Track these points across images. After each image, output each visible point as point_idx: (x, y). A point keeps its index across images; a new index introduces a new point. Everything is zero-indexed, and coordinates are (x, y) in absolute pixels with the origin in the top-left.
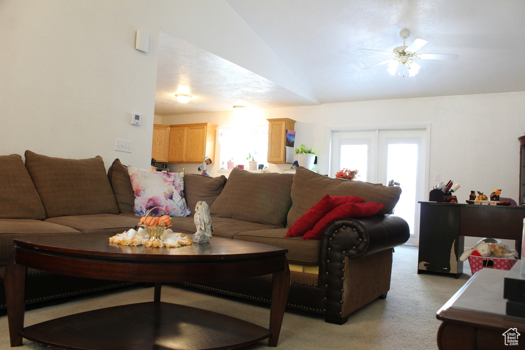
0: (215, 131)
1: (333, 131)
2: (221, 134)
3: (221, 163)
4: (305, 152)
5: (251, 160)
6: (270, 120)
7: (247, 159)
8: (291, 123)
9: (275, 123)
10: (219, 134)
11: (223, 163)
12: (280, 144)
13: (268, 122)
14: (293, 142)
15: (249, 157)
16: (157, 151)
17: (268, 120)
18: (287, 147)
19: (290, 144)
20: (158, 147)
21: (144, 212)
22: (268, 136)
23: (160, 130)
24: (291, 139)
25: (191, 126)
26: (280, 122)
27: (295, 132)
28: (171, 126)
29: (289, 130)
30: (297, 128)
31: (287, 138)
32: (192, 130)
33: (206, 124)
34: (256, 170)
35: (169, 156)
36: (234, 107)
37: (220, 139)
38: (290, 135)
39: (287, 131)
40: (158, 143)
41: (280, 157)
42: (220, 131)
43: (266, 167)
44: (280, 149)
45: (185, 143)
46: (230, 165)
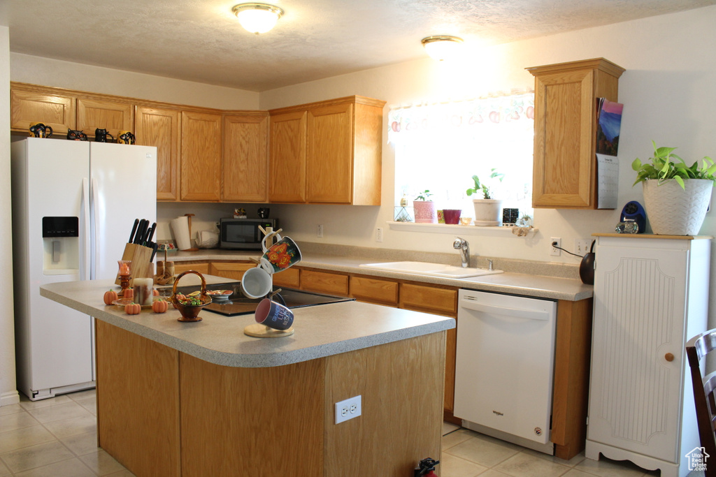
0: (381, 118)
2: (395, 124)
3: (398, 203)
4: (683, 176)
5: (480, 195)
6: (538, 72)
7: (469, 193)
8: (607, 73)
9: (558, 77)
10: (390, 124)
11: (403, 204)
12: (576, 148)
13: (531, 79)
14: (617, 139)
15: (473, 187)
16: (241, 176)
17: (532, 70)
18: (601, 157)
19: (607, 144)
20: (242, 167)
22: (532, 122)
23: (247, 125)
24: (610, 128)
25: (317, 108)
26: (574, 75)
27: (621, 107)
28: (273, 113)
30: (626, 92)
31: (599, 129)
32: (320, 119)
33: (351, 100)
34: (497, 225)
35: (270, 188)
36: (425, 41)
37: (391, 137)
38: (609, 116)
39: (597, 104)
40: (243, 156)
41: (576, 191)
42: (391, 116)
43: (527, 218)
44: (576, 164)
45: (303, 155)
46: (422, 208)
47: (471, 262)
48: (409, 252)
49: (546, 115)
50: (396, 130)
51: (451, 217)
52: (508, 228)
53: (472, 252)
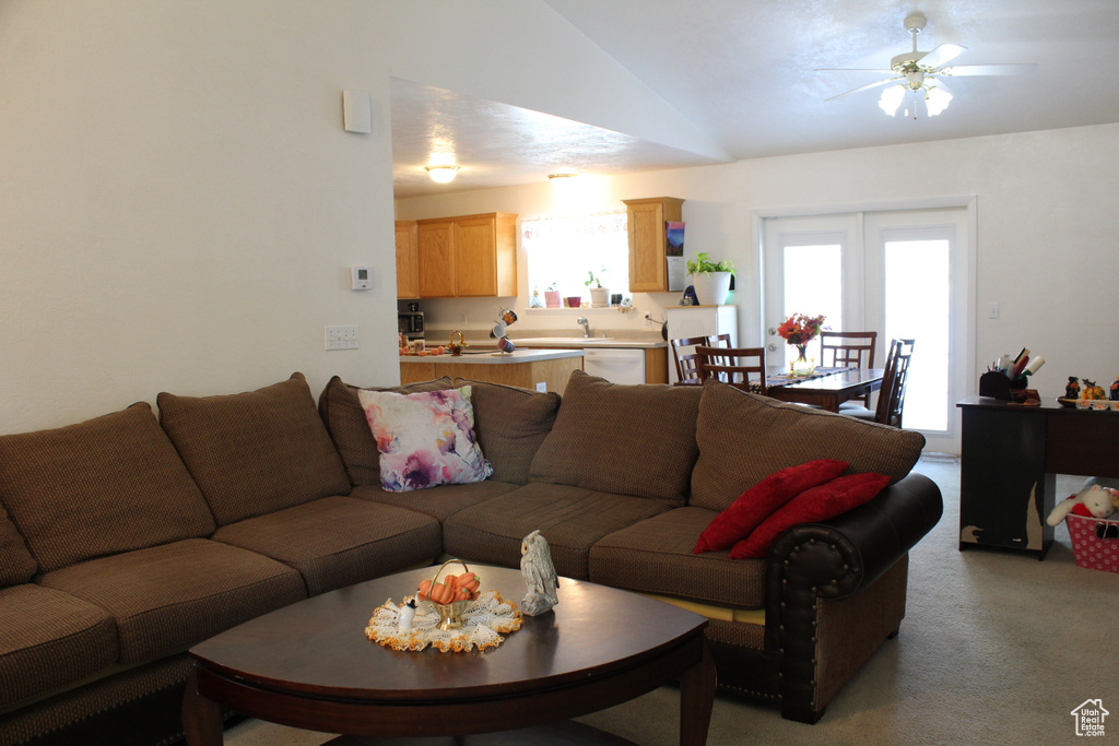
0: (514, 228)
1: (764, 219)
2: (527, 232)
3: (531, 294)
4: (709, 271)
5: (594, 286)
6: (629, 203)
7: (587, 284)
8: (673, 206)
9: (641, 207)
10: (523, 233)
11: (536, 294)
12: (655, 253)
13: (625, 207)
14: (682, 245)
15: (589, 280)
17: (625, 202)
18: (670, 259)
19: (675, 249)
21: (402, 484)
22: (626, 233)
23: (397, 234)
24: (677, 239)
25: (462, 221)
26: (651, 207)
27: (684, 225)
28: (420, 223)
29: (670, 223)
30: (687, 215)
31: (668, 240)
32: (466, 229)
33: (493, 215)
34: (608, 306)
35: (420, 286)
36: (551, 177)
37: (525, 244)
38: (673, 231)
39: (666, 225)
41: (655, 281)
42: (524, 227)
43: (628, 300)
44: (654, 263)
45: (452, 258)
46: (551, 297)
47: (590, 333)
48: (542, 331)
49: (635, 232)
50: (528, 237)
51: (574, 302)
52: (616, 307)
53: (590, 327)
